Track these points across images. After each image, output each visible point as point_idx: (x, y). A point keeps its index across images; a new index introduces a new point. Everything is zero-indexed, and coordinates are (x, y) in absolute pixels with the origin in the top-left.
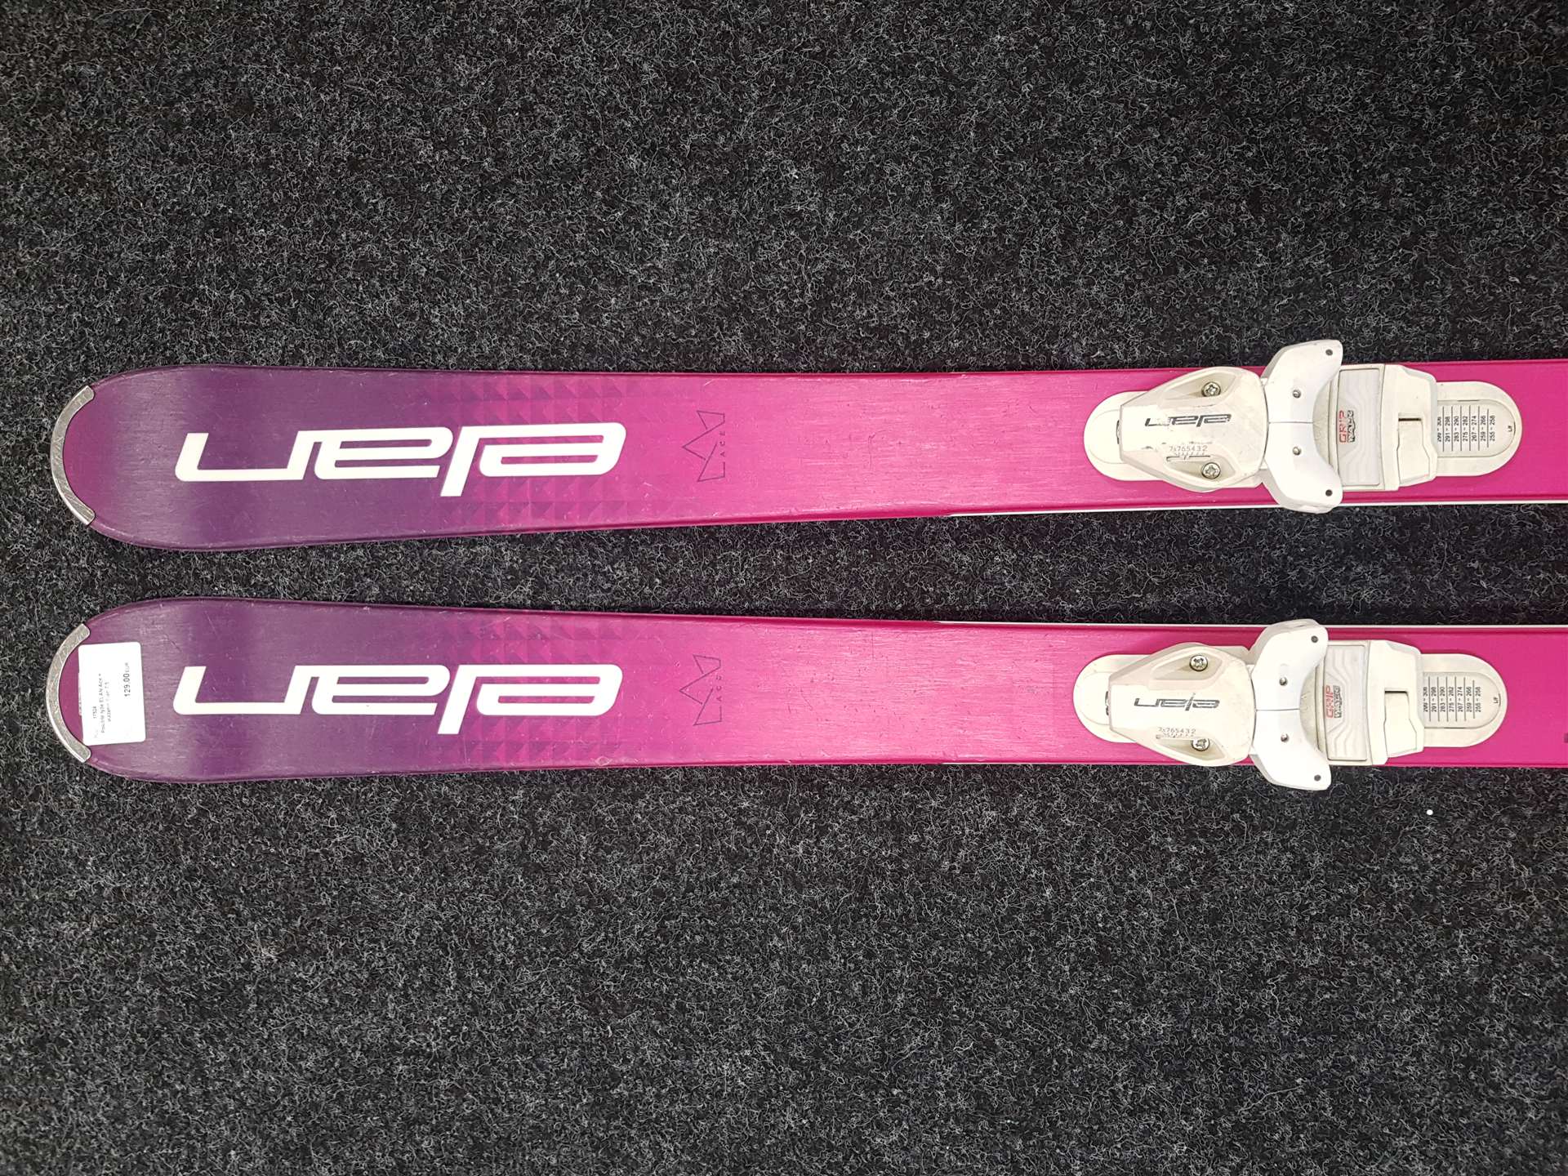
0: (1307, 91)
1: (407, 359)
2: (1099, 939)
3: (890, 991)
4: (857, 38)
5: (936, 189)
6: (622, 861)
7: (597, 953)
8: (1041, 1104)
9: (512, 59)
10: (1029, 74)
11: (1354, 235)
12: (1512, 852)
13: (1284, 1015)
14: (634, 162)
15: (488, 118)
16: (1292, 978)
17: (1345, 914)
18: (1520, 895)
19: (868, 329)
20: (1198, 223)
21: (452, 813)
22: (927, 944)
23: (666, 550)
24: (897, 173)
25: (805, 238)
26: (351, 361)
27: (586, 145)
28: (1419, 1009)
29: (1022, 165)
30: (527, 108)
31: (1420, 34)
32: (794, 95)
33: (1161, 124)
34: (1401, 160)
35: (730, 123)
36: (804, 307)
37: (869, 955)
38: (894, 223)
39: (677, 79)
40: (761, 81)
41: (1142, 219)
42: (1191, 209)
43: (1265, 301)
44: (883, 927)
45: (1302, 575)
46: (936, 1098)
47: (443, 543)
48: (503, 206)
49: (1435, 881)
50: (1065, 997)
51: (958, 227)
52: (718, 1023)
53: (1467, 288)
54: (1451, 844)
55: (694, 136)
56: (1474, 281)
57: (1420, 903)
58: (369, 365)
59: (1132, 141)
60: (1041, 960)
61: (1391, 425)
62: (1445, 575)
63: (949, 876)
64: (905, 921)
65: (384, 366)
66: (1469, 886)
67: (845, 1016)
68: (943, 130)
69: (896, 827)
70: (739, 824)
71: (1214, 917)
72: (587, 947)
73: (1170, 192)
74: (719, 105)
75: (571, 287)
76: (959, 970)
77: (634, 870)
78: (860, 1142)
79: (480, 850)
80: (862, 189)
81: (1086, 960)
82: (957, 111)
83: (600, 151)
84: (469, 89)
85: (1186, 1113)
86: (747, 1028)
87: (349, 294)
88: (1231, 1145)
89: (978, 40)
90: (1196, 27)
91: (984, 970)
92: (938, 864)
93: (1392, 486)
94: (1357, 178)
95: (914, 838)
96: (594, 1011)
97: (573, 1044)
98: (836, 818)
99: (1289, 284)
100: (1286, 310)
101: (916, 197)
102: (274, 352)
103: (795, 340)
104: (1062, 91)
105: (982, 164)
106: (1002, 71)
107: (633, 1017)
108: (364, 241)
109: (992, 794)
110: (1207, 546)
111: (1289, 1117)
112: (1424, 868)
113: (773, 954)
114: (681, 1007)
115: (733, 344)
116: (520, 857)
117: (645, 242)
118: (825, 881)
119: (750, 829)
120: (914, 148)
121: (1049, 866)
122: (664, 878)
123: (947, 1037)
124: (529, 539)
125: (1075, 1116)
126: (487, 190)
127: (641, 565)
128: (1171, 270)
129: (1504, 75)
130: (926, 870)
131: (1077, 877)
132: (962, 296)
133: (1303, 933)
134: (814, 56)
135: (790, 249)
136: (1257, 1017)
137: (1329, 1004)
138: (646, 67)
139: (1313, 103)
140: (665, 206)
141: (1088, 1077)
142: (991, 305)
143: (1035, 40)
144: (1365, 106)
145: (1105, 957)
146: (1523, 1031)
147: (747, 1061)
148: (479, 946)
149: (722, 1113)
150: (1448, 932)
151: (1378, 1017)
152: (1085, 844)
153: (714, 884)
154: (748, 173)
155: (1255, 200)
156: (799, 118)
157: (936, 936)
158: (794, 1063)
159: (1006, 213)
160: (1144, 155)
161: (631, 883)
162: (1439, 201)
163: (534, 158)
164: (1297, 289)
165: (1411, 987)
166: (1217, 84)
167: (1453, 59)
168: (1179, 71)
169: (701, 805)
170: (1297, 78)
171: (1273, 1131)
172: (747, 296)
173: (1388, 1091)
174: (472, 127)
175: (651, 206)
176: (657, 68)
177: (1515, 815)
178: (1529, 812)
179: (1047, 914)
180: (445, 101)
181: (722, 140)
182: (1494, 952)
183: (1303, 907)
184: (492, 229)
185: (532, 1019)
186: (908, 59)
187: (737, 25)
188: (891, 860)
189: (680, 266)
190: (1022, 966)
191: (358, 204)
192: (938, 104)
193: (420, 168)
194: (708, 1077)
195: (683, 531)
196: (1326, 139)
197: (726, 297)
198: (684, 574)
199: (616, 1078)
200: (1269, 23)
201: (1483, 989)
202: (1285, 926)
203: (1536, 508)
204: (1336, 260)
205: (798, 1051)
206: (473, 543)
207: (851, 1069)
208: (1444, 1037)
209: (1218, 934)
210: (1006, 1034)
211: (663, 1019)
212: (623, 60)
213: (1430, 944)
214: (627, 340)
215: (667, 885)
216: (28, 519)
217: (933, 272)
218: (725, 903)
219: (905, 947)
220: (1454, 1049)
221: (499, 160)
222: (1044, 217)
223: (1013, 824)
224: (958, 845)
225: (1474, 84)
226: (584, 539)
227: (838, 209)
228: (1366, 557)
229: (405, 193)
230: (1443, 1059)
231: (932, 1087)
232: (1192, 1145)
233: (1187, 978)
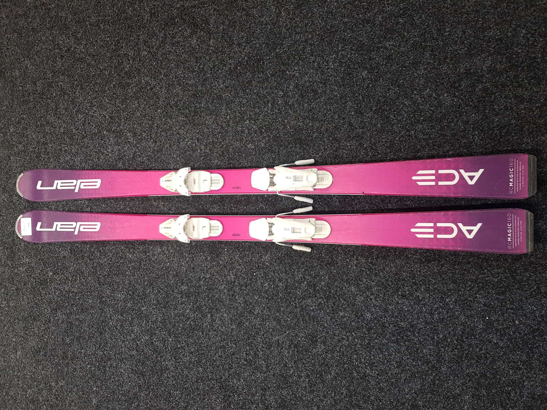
0: (205, 120)
1: (72, 168)
2: (176, 272)
3: (144, 281)
4: (138, 110)
5: (151, 137)
6: (104, 258)
7: (100, 274)
8: (167, 302)
9: (87, 114)
10: (164, 117)
11: (213, 146)
12: (239, 257)
13: (204, 286)
14: (105, 132)
15: (84, 125)
16: (205, 280)
17: (213, 268)
18: (240, 265)
19: (141, 162)
20: (190, 144)
21: (79, 249)
22: (150, 273)
23: (110, 202)
24: (144, 135)
25: (131, 146)
26: (64, 168)
27: (98, 129)
28: (225, 285)
29: (163, 133)
30: (89, 123)
31: (223, 110)
32: (129, 120)
33: (184, 126)
34: (220, 133)
35: (119, 126)
36: (131, 158)
37: (141, 275)
38: (144, 144)
39: (111, 118)
40: (124, 118)
41: (181, 143)
42: (188, 141)
43: (200, 158)
44: (143, 270)
45: (206, 207)
46: (151, 301)
47: (77, 200)
48: (86, 140)
49: (227, 262)
50: (171, 283)
51: (154, 144)
52: (118, 287)
53: (230, 156)
54: (229, 255)
55: (114, 128)
56: (231, 154)
57: (225, 266)
58: (66, 169)
59: (180, 129)
60: (167, 276)
61: (202, 181)
62: (227, 207)
63: (153, 261)
64: (147, 269)
65: (68, 169)
66: (232, 263)
67: (137, 286)
68: (151, 127)
69: (145, 252)
70: (122, 251)
71: (193, 268)
72: (99, 273)
73: (185, 138)
74: (118, 122)
75: (96, 154)
76: (155, 278)
77: (105, 260)
78: (140, 309)
79: (83, 256)
80: (139, 137)
81: (174, 276)
82: (153, 124)
83: (100, 130)
84: (81, 120)
85: (189, 304)
86: (123, 288)
87: (63, 156)
88: (196, 310)
89: (156, 111)
90: (189, 109)
91: (159, 278)
92: (152, 259)
93: (202, 191)
94: (213, 136)
95: (148, 254)
96: (100, 285)
97: (97, 291)
98: (136, 250)
99: (204, 155)
100: (203, 159)
101: (148, 139)
102: (52, 166)
103: (129, 164)
104: (169, 120)
105: (157, 133)
106: (160, 116)
107: (106, 286)
108: (65, 147)
109: (160, 246)
110: (192, 202)
111: (205, 305)
112: (225, 260)
113: (127, 275)
114: (113, 284)
115: (120, 165)
116: (88, 257)
117: (107, 147)
118: (135, 262)
119: (123, 252)
120: (147, 130)
121: (169, 259)
122: (110, 261)
123: (153, 290)
124: (90, 200)
125: (172, 305)
126: (83, 138)
127: (107, 205)
128: (185, 152)
129: (235, 117)
130: (150, 260)
131: (173, 261)
132: (155, 157)
133: (207, 271)
134: (132, 114)
135: (128, 148)
136: (200, 286)
137: (211, 284)
138: (107, 116)
139: (207, 122)
140: (110, 140)
141: (174, 298)
142: (159, 158)
143: (164, 111)
144: (214, 123)
145: (177, 275)
146: (241, 290)
147: (122, 294)
148: (82, 273)
149: (119, 304)
150: (229, 271)
151: (219, 286)
152: (174, 255)
153: (118, 262)
154: (122, 134)
155: (198, 140)
156: (130, 125)
157: (151, 272)
158: (130, 295)
159: (161, 142)
160: (181, 131)
161: (105, 262)
162: (226, 140)
163: (90, 132)
164: (205, 155)
165: (224, 281)
166: (192, 119)
167: (227, 114)
168: (186, 117)
169: (116, 248)
170: (204, 118)
171: (203, 308)
172: (122, 156)
173: (220, 301)
174: (81, 126)
175: (108, 140)
176: (108, 116)
177: (239, 250)
178: (241, 250)
179: (168, 268)
180: (77, 122)
181: (118, 128)
182: (236, 275)
183: (207, 267)
184: (84, 144)
185: (90, 286)
186: (146, 114)
187: (120, 108)
188: (145, 258)
189: (112, 151)
190: (164, 277)
191: (64, 140)
192: (150, 122)
193: (73, 134)
194: (117, 297)
195: (113, 198)
196: (208, 129)
197: (119, 156)
198: (113, 206)
199: (103, 297)
200: (200, 108)
201: (234, 282)
202: (204, 270)
203: (241, 195)
204: (210, 150)
205: (130, 292)
206: (81, 201)
207: (138, 296)
208: (228, 291)
209: (194, 271)
210: (162, 289)
211: (110, 286)
212: (103, 115)
213: (226, 274)
214: (104, 164)
215: (111, 262)
216: (16, 196)
217: (150, 152)
218: (120, 266)
219: (147, 274)
220: (230, 293)
221: (85, 132)
222: (166, 143)
223: (163, 251)
224: (155, 255)
225: (231, 119)
226: (98, 200)
227: (136, 141)
228: (216, 204)
229: (71, 138)
230: (229, 295)
231: (151, 299)
232: (190, 310)
233: (189, 279)
